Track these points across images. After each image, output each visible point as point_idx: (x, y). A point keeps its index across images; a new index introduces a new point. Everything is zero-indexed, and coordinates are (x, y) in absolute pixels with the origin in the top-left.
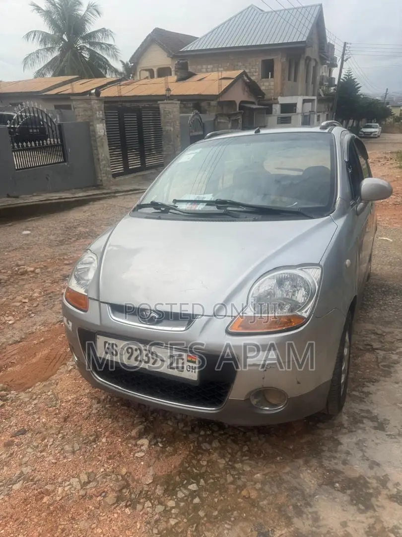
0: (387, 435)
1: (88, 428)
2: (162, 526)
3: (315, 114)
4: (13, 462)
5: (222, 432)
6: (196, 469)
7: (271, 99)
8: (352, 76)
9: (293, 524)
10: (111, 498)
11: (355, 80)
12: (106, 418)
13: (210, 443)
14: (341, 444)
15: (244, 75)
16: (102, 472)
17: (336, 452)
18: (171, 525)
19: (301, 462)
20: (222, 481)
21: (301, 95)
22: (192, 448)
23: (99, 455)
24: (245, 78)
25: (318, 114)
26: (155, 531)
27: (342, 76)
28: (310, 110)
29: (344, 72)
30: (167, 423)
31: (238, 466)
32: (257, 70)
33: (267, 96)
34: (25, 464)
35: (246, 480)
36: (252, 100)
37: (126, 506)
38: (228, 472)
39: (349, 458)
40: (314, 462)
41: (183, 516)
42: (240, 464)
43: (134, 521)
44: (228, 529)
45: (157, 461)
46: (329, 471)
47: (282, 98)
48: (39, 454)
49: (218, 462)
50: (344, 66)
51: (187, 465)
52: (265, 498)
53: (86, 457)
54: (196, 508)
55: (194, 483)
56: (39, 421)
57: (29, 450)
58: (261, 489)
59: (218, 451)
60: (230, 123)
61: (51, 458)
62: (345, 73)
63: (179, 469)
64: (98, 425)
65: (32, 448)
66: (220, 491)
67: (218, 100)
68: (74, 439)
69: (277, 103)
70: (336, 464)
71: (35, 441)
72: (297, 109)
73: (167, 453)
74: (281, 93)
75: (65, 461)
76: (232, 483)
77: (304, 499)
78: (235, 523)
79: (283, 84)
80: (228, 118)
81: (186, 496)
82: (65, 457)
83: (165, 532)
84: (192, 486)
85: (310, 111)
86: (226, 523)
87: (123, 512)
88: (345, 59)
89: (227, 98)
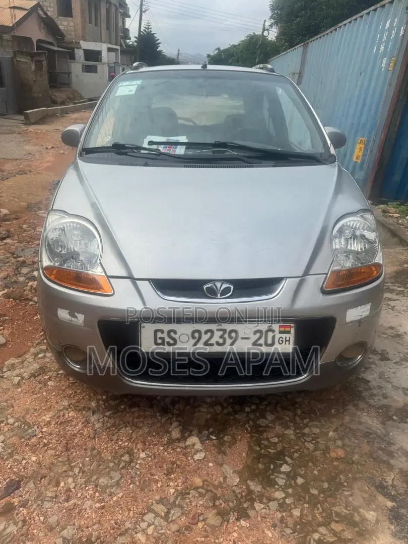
0: (395, 363)
1: (106, 448)
2: (290, 522)
3: (119, 66)
4: (35, 531)
5: (266, 403)
6: (272, 449)
7: (72, 42)
8: (152, 29)
9: (393, 466)
10: (212, 518)
11: (155, 35)
12: (122, 428)
13: (263, 417)
14: (369, 381)
15: (39, 9)
16: (174, 493)
17: (370, 389)
18: (298, 517)
19: (350, 407)
20: (306, 451)
21: (105, 42)
22: (249, 429)
23: (152, 475)
24: (41, 13)
25: (124, 66)
26: (289, 531)
27: (142, 29)
28: (115, 61)
29: (144, 24)
30: (200, 411)
31: (306, 431)
32: (52, 5)
33: (68, 38)
34: (58, 525)
35: (325, 442)
36: (50, 40)
37: (238, 519)
38: (303, 440)
39: (384, 392)
40: (362, 405)
41: (301, 502)
42: (307, 429)
43: (261, 531)
44: (351, 495)
45: (224, 457)
46: (379, 408)
47: (84, 42)
48: (66, 505)
49: (286, 434)
50: (143, 18)
51: (258, 449)
52: (353, 453)
53: (137, 483)
54: (305, 488)
55: (283, 464)
56: (27, 463)
57: (47, 505)
58: (344, 445)
59: (277, 423)
60: (34, 64)
61: (89, 503)
62: (145, 26)
63: (252, 456)
64: (117, 440)
65: (48, 501)
66: (312, 462)
67: (13, 34)
68: (101, 467)
69: (80, 48)
70: (380, 400)
71: (46, 490)
72: (103, 58)
73: (227, 444)
74: (82, 37)
75: (115, 499)
76: (316, 449)
77: (382, 439)
78: (350, 487)
79: (84, 27)
80: (30, 58)
81: (286, 481)
82: (111, 495)
83: (298, 527)
84: (283, 467)
85: (114, 63)
86: (344, 490)
87: (241, 528)
88: (143, 10)
89: (22, 32)
